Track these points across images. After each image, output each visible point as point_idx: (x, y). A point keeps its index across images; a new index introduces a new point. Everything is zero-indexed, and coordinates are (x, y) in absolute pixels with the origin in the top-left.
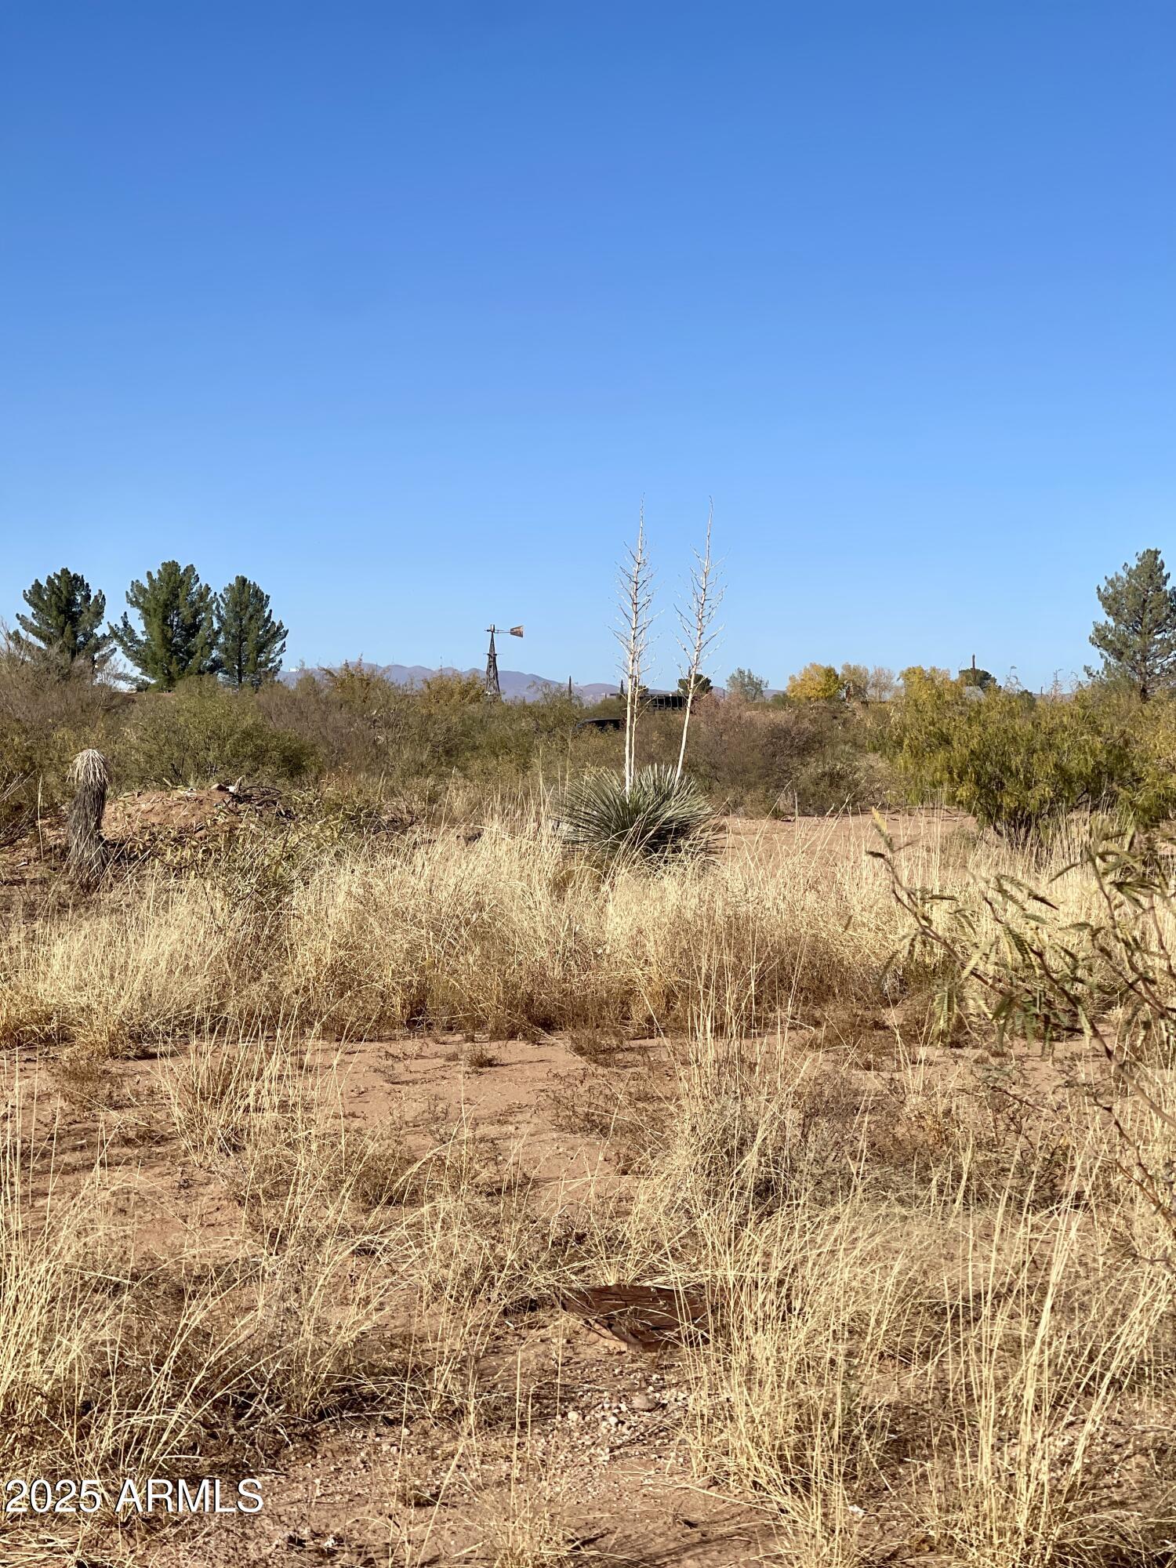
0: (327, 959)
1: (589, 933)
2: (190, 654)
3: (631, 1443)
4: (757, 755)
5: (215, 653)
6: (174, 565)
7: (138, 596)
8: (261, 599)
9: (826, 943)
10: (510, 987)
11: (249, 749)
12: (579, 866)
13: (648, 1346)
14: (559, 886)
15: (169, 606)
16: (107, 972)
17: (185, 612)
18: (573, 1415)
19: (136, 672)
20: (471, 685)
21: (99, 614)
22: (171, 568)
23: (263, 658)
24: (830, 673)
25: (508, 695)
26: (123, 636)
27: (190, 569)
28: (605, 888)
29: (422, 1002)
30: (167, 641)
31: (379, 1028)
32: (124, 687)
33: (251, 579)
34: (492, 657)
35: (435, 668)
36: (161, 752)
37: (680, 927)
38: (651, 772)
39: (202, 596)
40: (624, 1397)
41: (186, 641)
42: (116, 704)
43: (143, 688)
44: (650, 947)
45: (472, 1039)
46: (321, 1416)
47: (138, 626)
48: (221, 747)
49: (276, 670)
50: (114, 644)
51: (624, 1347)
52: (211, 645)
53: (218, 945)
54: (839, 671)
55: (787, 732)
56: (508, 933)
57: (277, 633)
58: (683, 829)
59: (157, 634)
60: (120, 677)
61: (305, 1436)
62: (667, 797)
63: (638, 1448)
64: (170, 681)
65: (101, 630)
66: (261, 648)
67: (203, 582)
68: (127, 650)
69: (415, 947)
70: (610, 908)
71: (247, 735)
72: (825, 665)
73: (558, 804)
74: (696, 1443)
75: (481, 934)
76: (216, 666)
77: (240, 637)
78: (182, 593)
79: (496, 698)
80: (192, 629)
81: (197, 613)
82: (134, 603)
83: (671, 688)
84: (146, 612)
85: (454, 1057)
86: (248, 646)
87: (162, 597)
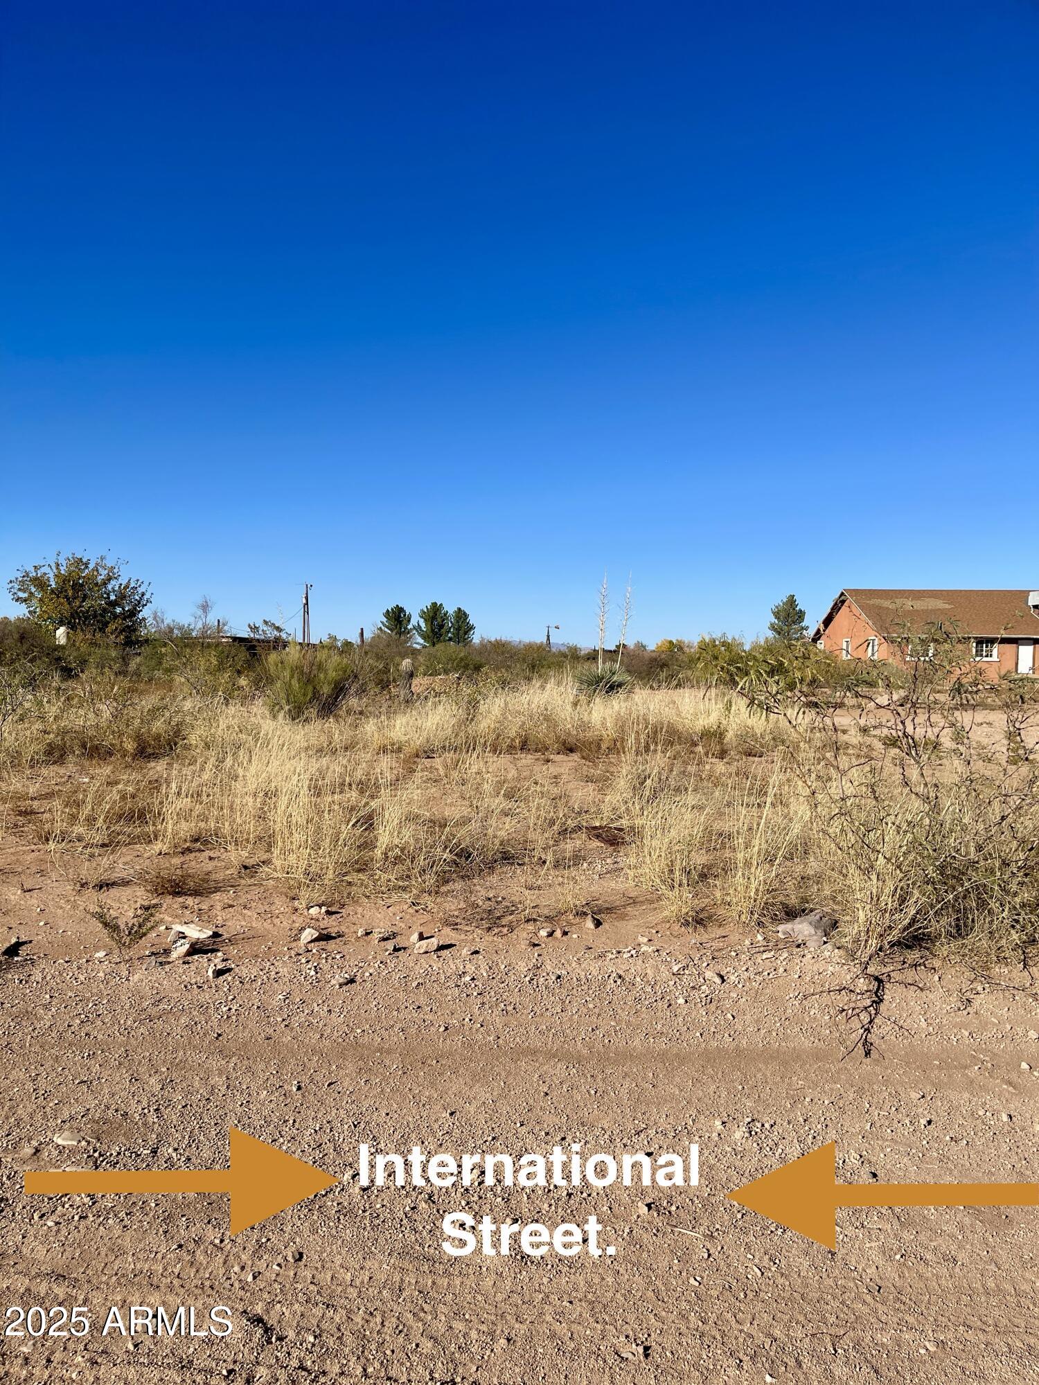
0: (492, 726)
1: (586, 719)
2: (441, 635)
3: (606, 873)
4: (645, 668)
5: (450, 635)
6: (436, 603)
7: (423, 615)
8: (466, 616)
9: (672, 724)
10: (558, 738)
11: (463, 664)
12: (582, 697)
13: (612, 845)
14: (575, 704)
15: (434, 618)
16: (415, 730)
17: (439, 620)
18: (585, 865)
19: (421, 641)
20: (540, 647)
21: (409, 621)
22: (434, 604)
23: (466, 637)
24: (671, 642)
25: (554, 650)
26: (418, 628)
27: (441, 605)
28: (591, 705)
29: (526, 742)
30: (433, 631)
31: (511, 749)
32: (418, 647)
33: (462, 609)
34: (548, 636)
35: (528, 641)
36: (432, 665)
37: (618, 718)
38: (608, 665)
39: (445, 615)
40: (604, 859)
41: (440, 630)
42: (414, 653)
43: (424, 647)
44: (608, 724)
45: (544, 754)
46: (495, 861)
47: (423, 625)
48: (453, 663)
49: (471, 640)
50: (414, 632)
51: (603, 845)
52: (448, 632)
53: (454, 721)
54: (675, 642)
55: (656, 660)
56: (557, 720)
57: (472, 628)
58: (620, 685)
59: (429, 628)
60: (418, 643)
61: (490, 868)
62: (614, 674)
63: (608, 875)
64: (434, 645)
65: (409, 627)
66: (466, 633)
67: (445, 609)
68: (419, 633)
69: (524, 723)
70: (593, 712)
71: (462, 659)
72: (669, 639)
73: (574, 676)
74: (631, 873)
75: (547, 718)
76: (450, 639)
77: (458, 629)
78: (438, 613)
79: (549, 651)
80: (441, 626)
81: (444, 620)
82: (422, 617)
83: (613, 648)
84: (425, 620)
85: (538, 759)
86: (461, 632)
87: (431, 615)
